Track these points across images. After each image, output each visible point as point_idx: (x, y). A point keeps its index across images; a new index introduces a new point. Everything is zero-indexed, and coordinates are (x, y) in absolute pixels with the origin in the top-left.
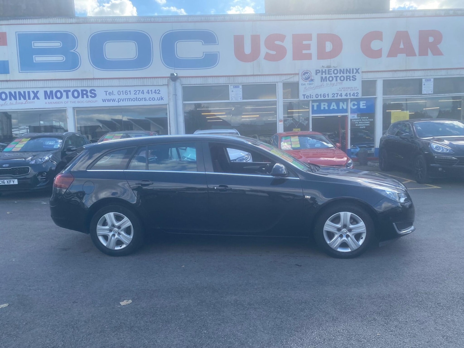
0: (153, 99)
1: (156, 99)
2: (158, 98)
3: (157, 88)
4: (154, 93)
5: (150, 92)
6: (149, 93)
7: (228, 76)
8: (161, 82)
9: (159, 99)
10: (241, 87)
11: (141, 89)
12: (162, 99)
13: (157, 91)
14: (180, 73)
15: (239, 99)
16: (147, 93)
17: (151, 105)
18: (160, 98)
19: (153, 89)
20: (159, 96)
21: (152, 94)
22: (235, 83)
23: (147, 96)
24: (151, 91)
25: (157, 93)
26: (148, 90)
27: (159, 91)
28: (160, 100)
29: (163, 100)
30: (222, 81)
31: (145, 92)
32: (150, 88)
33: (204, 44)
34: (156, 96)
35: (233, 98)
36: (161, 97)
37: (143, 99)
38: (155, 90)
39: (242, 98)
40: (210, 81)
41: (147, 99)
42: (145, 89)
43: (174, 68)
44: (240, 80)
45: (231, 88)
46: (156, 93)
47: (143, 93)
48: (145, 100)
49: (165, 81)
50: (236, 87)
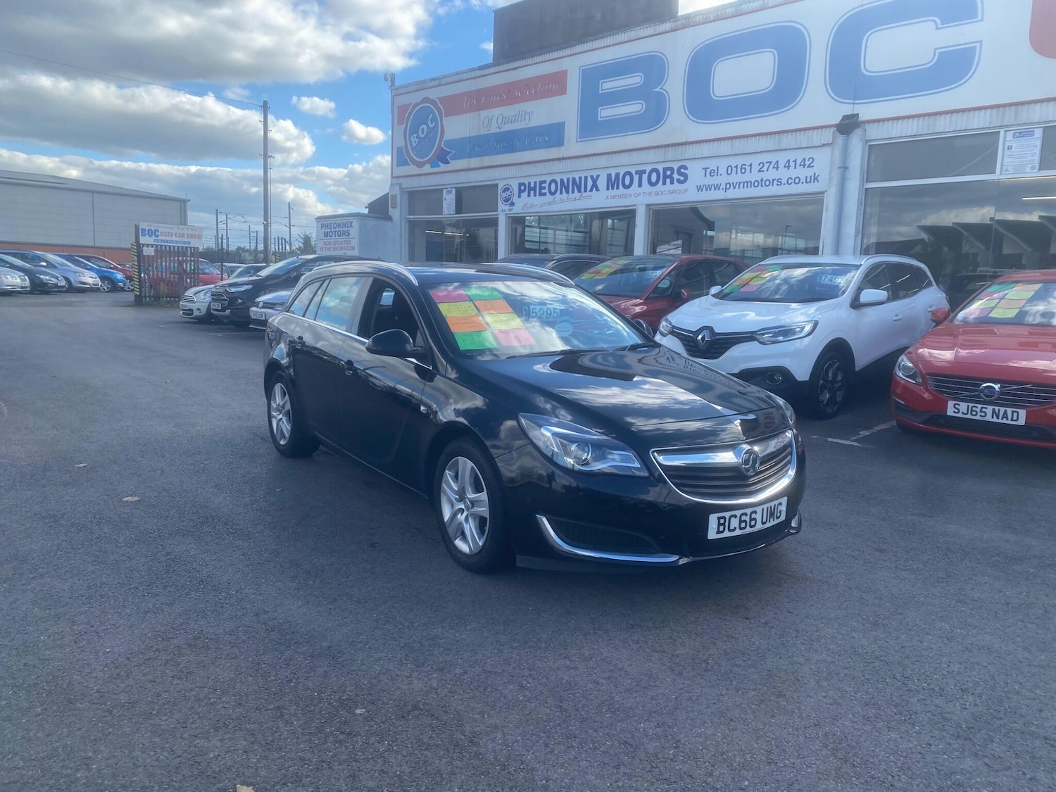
0: (797, 181)
1: (803, 180)
2: (806, 177)
3: (807, 154)
4: (800, 165)
5: (792, 164)
6: (789, 167)
7: (998, 106)
8: (817, 137)
9: (808, 180)
10: (1038, 133)
11: (773, 157)
12: (816, 179)
13: (807, 160)
14: (867, 111)
15: (1028, 170)
16: (785, 167)
17: (790, 195)
18: (811, 177)
19: (799, 156)
20: (809, 172)
21: (795, 168)
22: (1019, 125)
23: (783, 174)
24: (795, 161)
25: (806, 167)
26: (789, 161)
27: (811, 160)
28: (810, 182)
29: (818, 181)
30: (978, 122)
31: (781, 165)
32: (791, 156)
33: (940, 26)
34: (803, 173)
35: (1010, 168)
36: (815, 174)
37: (775, 182)
38: (804, 159)
39: (1037, 165)
40: (944, 126)
41: (784, 181)
42: (782, 158)
43: (852, 101)
44: (1037, 113)
45: (1005, 139)
46: (804, 165)
47: (777, 168)
48: (779, 182)
49: (827, 136)
50: (1024, 134)
